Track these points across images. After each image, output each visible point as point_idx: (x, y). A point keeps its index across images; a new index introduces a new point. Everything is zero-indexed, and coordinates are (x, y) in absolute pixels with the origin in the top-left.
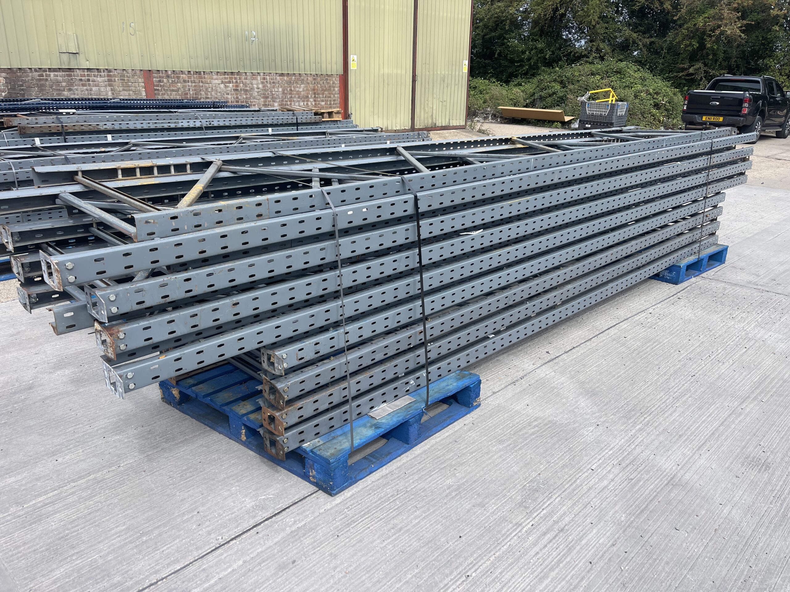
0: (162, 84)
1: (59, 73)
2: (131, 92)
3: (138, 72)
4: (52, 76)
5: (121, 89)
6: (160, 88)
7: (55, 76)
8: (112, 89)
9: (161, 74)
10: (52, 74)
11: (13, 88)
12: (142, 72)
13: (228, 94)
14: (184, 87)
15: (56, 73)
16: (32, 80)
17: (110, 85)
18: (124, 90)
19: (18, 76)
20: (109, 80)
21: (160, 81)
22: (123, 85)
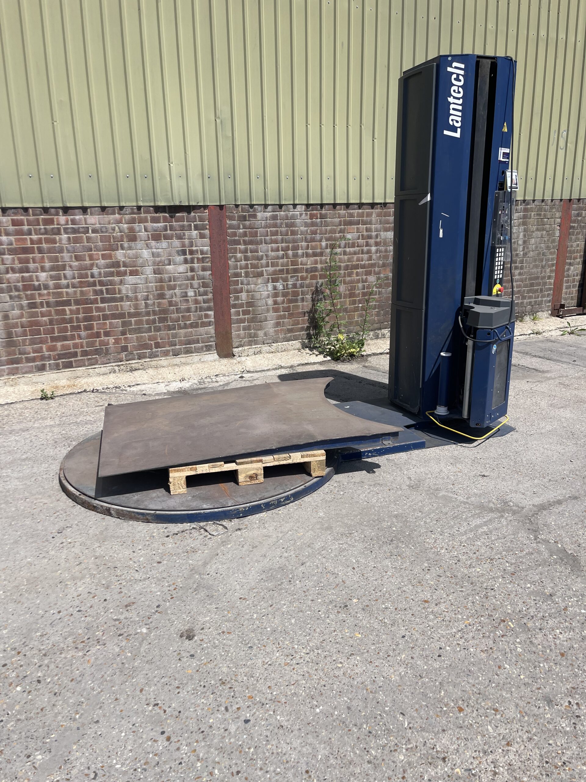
0: (579, 218)
2: (544, 232)
3: (557, 203)
5: (535, 228)
6: (576, 225)
8: (525, 229)
9: (581, 205)
12: (562, 203)
17: (524, 224)
18: (537, 230)
20: (525, 217)
21: (578, 215)
22: (538, 221)
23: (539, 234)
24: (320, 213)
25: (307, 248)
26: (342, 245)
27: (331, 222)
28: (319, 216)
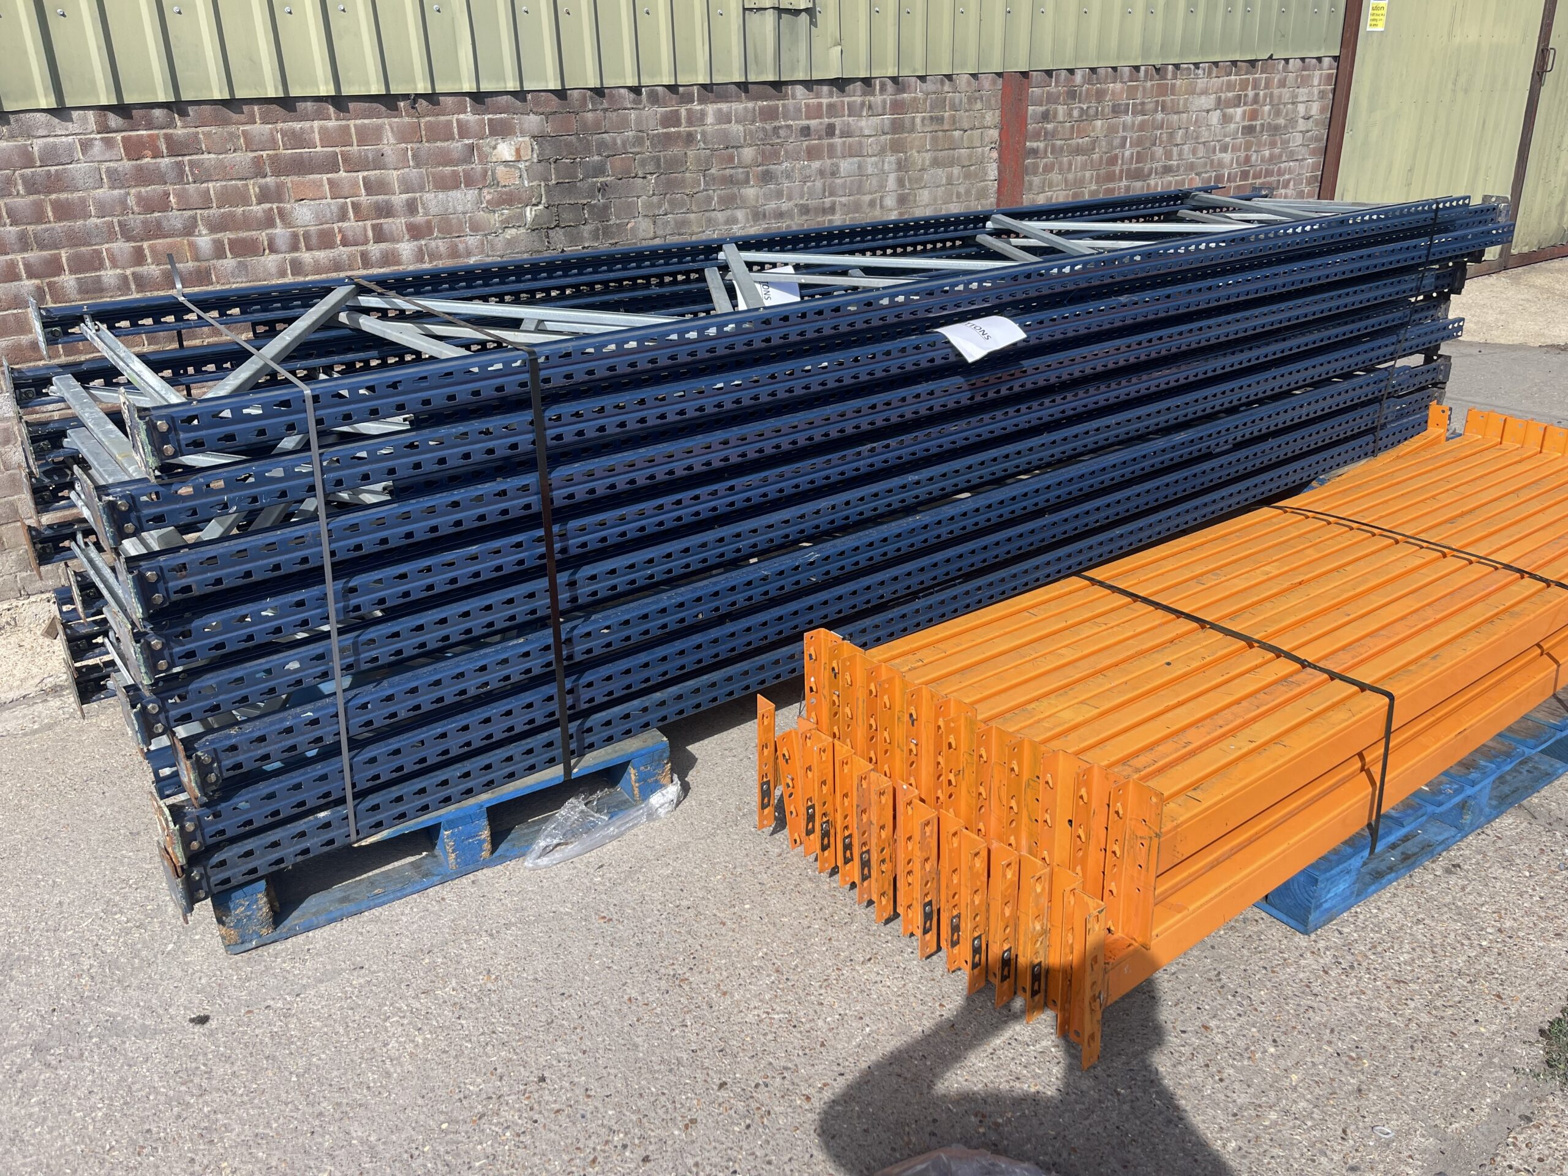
0: (1050, 126)
1: (735, 106)
2: (956, 170)
3: (986, 82)
4: (710, 119)
5: (928, 157)
7: (724, 118)
8: (899, 163)
10: (711, 109)
11: (566, 186)
12: (1000, 84)
13: (1224, 149)
14: (1112, 130)
15: (724, 106)
16: (639, 141)
17: (897, 147)
18: (936, 163)
19: (585, 127)
20: (897, 127)
21: (1046, 117)
22: (934, 140)
23: (941, 173)
24: (168, 138)
25: (139, 257)
26: (282, 242)
27: (222, 166)
28: (164, 148)
